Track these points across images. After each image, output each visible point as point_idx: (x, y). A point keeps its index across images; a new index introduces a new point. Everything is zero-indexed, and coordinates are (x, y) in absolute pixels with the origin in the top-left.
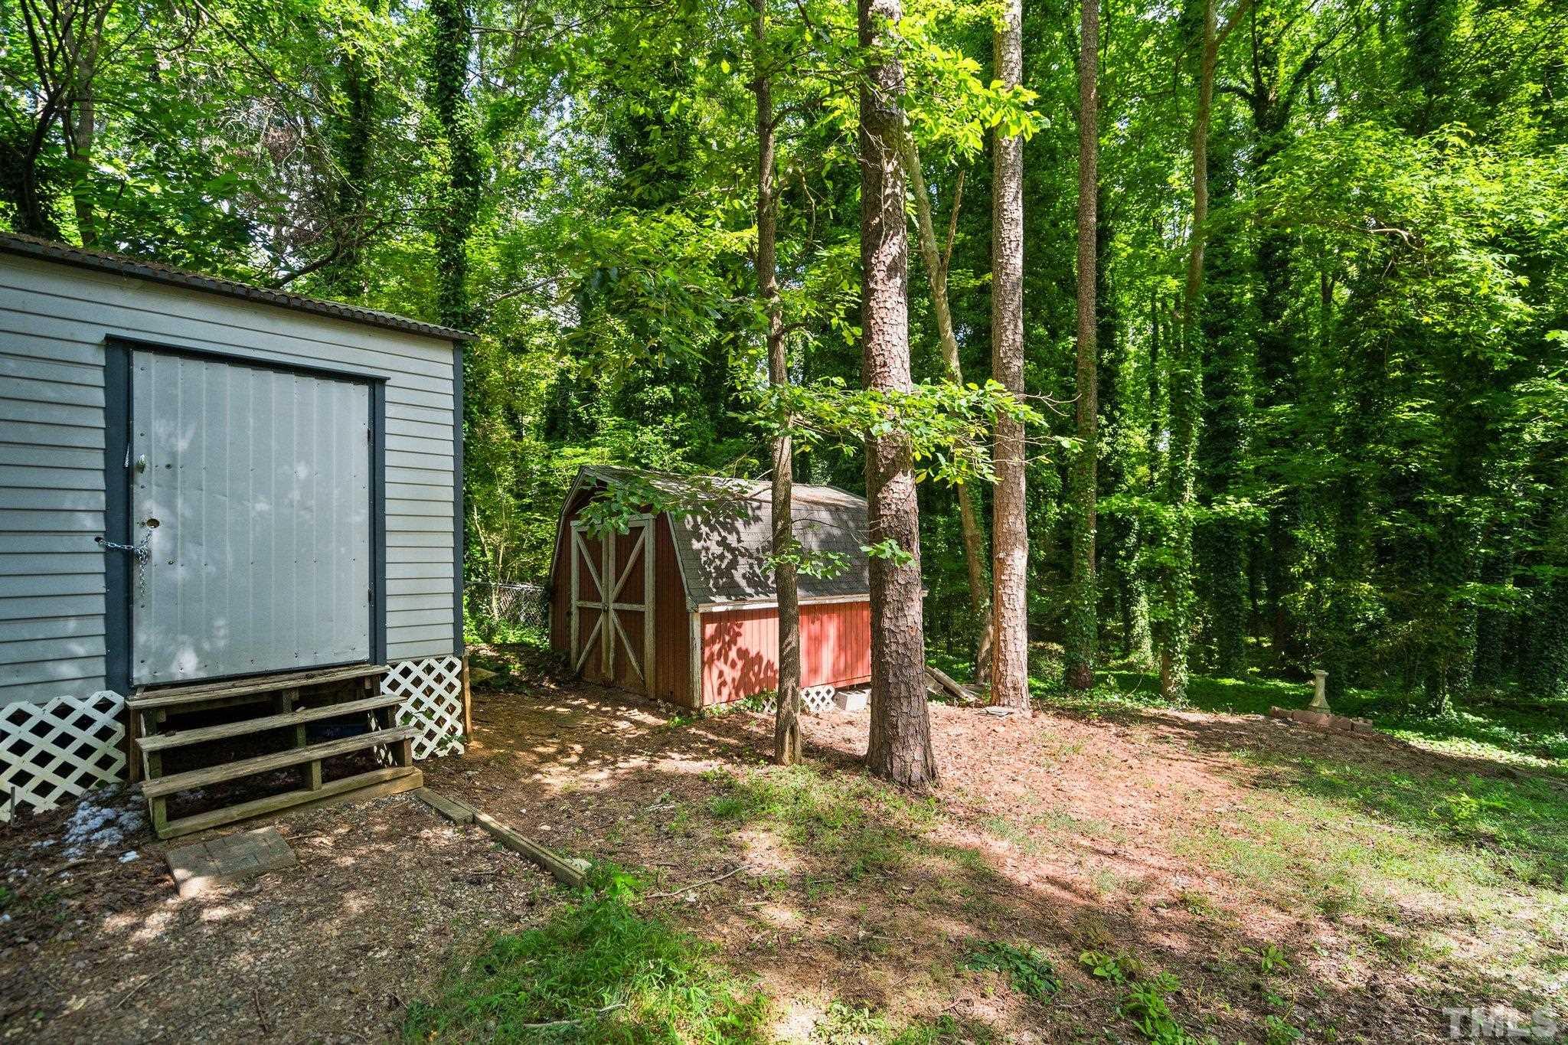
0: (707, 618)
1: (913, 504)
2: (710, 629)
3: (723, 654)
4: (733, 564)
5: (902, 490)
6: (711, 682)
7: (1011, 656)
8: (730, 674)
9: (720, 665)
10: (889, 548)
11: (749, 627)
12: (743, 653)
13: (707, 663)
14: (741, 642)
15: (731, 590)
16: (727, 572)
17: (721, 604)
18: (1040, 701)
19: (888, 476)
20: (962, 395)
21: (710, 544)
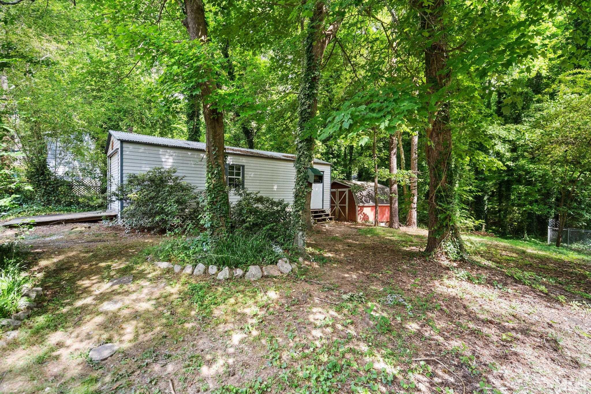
0: (359, 206)
1: (397, 189)
2: (359, 208)
3: (361, 213)
4: (362, 198)
5: (395, 186)
6: (359, 218)
7: (413, 217)
8: (362, 217)
9: (360, 215)
10: (394, 195)
11: (365, 209)
12: (364, 213)
13: (359, 214)
14: (364, 211)
15: (362, 202)
16: (361, 199)
17: (361, 204)
18: (419, 225)
19: (393, 185)
20: (405, 172)
21: (358, 194)
